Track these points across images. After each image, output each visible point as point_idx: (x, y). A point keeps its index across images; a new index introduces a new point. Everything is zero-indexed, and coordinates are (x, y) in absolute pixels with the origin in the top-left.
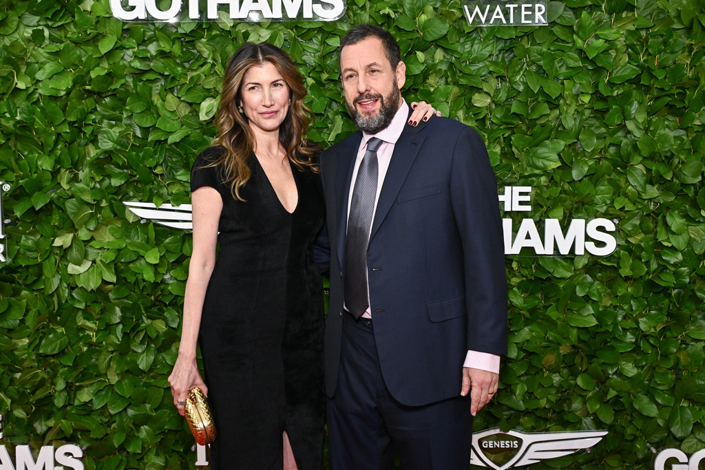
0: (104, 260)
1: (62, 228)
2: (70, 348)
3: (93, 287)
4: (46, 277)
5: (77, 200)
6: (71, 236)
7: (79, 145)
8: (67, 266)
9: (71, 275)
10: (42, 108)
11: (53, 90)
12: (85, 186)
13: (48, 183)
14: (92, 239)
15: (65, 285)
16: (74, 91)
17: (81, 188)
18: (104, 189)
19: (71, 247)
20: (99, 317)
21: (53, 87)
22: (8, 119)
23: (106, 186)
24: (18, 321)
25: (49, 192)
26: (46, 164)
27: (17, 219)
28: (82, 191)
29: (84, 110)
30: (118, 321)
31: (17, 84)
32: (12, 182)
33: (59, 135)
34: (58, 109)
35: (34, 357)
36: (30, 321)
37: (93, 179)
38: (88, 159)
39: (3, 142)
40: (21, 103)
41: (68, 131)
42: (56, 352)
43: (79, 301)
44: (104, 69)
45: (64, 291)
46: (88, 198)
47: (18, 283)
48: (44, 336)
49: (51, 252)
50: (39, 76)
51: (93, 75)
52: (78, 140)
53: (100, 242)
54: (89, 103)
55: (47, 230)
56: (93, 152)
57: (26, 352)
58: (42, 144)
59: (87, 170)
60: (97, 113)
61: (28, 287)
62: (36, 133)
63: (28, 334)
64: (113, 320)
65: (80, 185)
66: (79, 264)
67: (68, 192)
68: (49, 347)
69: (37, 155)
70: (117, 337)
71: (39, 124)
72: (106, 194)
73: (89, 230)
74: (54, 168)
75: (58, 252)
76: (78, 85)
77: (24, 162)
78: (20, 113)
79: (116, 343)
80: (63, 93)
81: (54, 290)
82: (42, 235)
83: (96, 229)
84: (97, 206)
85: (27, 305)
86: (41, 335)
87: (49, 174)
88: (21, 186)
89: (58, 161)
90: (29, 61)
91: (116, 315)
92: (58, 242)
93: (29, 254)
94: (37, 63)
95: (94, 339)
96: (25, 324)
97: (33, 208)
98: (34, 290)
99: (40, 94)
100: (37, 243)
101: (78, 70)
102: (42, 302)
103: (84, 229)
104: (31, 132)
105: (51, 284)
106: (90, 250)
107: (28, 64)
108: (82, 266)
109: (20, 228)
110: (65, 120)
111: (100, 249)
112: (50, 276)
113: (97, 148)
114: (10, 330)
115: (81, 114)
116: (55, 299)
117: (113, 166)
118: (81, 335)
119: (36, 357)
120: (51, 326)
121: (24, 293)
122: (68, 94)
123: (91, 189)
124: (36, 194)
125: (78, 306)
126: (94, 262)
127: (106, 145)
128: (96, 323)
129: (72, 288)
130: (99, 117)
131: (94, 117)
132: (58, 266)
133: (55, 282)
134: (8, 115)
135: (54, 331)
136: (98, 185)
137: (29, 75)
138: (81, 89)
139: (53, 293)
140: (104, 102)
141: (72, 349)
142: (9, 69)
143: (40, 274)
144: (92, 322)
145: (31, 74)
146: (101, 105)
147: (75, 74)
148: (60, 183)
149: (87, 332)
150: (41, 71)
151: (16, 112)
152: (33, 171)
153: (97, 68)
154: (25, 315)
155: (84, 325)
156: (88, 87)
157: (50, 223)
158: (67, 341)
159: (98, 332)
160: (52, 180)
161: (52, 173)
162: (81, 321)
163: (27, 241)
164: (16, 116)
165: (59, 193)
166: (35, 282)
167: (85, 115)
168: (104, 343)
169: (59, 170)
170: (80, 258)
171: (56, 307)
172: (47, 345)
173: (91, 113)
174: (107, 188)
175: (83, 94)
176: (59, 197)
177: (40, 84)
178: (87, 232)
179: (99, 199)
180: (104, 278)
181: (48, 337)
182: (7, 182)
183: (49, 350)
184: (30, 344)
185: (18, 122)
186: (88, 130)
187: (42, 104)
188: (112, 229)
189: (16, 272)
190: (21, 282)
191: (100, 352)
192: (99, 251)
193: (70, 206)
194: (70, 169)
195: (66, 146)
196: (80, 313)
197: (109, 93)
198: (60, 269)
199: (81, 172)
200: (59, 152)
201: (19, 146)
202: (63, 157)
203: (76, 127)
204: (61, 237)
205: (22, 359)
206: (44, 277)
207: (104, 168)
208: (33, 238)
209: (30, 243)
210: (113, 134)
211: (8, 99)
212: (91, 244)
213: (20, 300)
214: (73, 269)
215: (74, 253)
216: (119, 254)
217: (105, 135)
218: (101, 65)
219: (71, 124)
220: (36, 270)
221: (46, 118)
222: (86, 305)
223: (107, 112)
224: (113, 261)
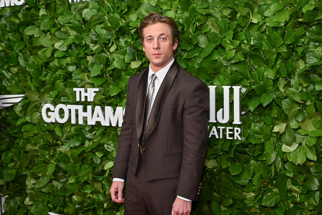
0: (308, 144)
1: (280, 120)
2: (281, 203)
3: (300, 163)
4: (267, 152)
5: (290, 100)
6: (285, 125)
7: (293, 61)
8: (281, 146)
9: (284, 153)
10: (268, 36)
11: (276, 23)
12: (295, 90)
13: (270, 88)
14: (300, 128)
15: (279, 159)
16: (290, 23)
17: (293, 92)
18: (309, 92)
19: (284, 132)
20: (302, 184)
21: (276, 20)
22: (246, 44)
23: (310, 90)
24: (248, 181)
25: (271, 94)
26: (270, 74)
27: (250, 111)
28: (294, 94)
29: (296, 35)
30: (317, 189)
31: (252, 20)
32: (247, 86)
33: (279, 54)
34: (279, 36)
35: (257, 206)
36: (255, 181)
37: (301, 85)
38: (298, 70)
39: (243, 60)
40: (254, 33)
41: (286, 51)
42: (273, 205)
43: (289, 172)
44: (312, 5)
45: (278, 163)
46: (297, 99)
47: (249, 155)
48: (264, 193)
49: (270, 136)
50: (266, 14)
51: (304, 10)
52: (292, 58)
53: (305, 130)
54: (300, 30)
55: (269, 120)
56: (301, 66)
57: (253, 202)
58: (267, 60)
59: (296, 78)
60: (306, 37)
61: (255, 158)
62: (263, 53)
63: (254, 190)
64: (313, 187)
65: (292, 89)
66: (290, 145)
67: (284, 94)
68: (269, 201)
69: (264, 68)
70: (315, 200)
71: (265, 47)
72: (311, 96)
73: (298, 122)
74: (275, 77)
75: (275, 135)
76: (293, 18)
77: (255, 73)
78: (253, 40)
79: (314, 205)
80: (282, 25)
81: (272, 162)
82: (265, 123)
83: (303, 121)
84: (304, 105)
85: (254, 170)
86: (263, 192)
87: (272, 81)
88: (253, 89)
89: (278, 72)
90: (260, 4)
91: (315, 184)
92: (276, 129)
93: (256, 135)
94: (265, 5)
95: (298, 200)
96: (252, 183)
97: (261, 105)
98: (258, 161)
99: (267, 26)
100: (261, 129)
101: (293, 8)
102: (264, 169)
103: (294, 120)
104: (260, 52)
105: (270, 158)
106: (297, 136)
107: (259, 6)
108: (292, 146)
109: (251, 118)
110: (284, 43)
111: (304, 135)
112: (270, 152)
113: (306, 63)
114: (243, 186)
115: (295, 39)
116: (273, 168)
117: (316, 76)
118: (290, 195)
119: (259, 207)
120: (269, 186)
121: (252, 162)
122: (286, 25)
123: (300, 92)
124: (263, 95)
125: (288, 175)
126: (300, 144)
127: (312, 61)
128: (300, 188)
129: (285, 162)
130: (307, 40)
131: (303, 40)
132: (275, 146)
133: (273, 156)
134: (245, 42)
135: (270, 190)
136: (304, 90)
137: (260, 13)
138: (296, 21)
139: (271, 164)
140: (311, 29)
141: (283, 205)
142: (247, 10)
143: (263, 150)
144: (297, 187)
145: (261, 13)
146: (309, 31)
147: (291, 10)
148: (278, 88)
149: (294, 194)
150: (268, 10)
151: (251, 39)
152: (261, 79)
153: (306, 5)
154: (252, 177)
155: (292, 189)
156: (301, 20)
157: (270, 115)
158: (280, 198)
159: (301, 194)
160: (273, 86)
161: (273, 80)
162: (289, 186)
163: (256, 127)
164: (251, 41)
165: (277, 94)
166: (260, 155)
167: (297, 39)
168: (306, 203)
169: (278, 79)
170: (291, 141)
171: (273, 174)
172: (267, 200)
173: (301, 37)
174: (311, 92)
175: (296, 25)
176: (278, 97)
177: (268, 19)
178: (296, 122)
179: (305, 100)
180: (308, 157)
181: (267, 194)
182: (244, 86)
183: (268, 204)
184: (256, 197)
185: (252, 46)
186: (300, 50)
187: (267, 32)
188: (314, 121)
189: (247, 147)
190: (251, 155)
191: (303, 210)
192: (304, 137)
193: (285, 104)
194: (286, 78)
195: (283, 62)
196: (289, 180)
197: (316, 23)
198: (277, 148)
199: (292, 80)
200: (279, 66)
201: (252, 62)
202: (281, 69)
203: (291, 48)
204: (278, 126)
205: (250, 206)
206: (265, 153)
207: (309, 78)
208: (259, 125)
209: (257, 128)
210: (317, 53)
211: (246, 31)
212: (298, 131)
213: (249, 166)
214: (286, 148)
215: (287, 137)
216: (318, 140)
217: (311, 54)
218: (309, 3)
219: (288, 46)
220: (261, 147)
221: (270, 42)
222: (294, 175)
223: (313, 36)
224: (315, 145)
